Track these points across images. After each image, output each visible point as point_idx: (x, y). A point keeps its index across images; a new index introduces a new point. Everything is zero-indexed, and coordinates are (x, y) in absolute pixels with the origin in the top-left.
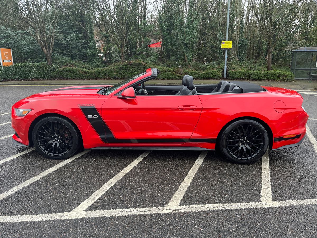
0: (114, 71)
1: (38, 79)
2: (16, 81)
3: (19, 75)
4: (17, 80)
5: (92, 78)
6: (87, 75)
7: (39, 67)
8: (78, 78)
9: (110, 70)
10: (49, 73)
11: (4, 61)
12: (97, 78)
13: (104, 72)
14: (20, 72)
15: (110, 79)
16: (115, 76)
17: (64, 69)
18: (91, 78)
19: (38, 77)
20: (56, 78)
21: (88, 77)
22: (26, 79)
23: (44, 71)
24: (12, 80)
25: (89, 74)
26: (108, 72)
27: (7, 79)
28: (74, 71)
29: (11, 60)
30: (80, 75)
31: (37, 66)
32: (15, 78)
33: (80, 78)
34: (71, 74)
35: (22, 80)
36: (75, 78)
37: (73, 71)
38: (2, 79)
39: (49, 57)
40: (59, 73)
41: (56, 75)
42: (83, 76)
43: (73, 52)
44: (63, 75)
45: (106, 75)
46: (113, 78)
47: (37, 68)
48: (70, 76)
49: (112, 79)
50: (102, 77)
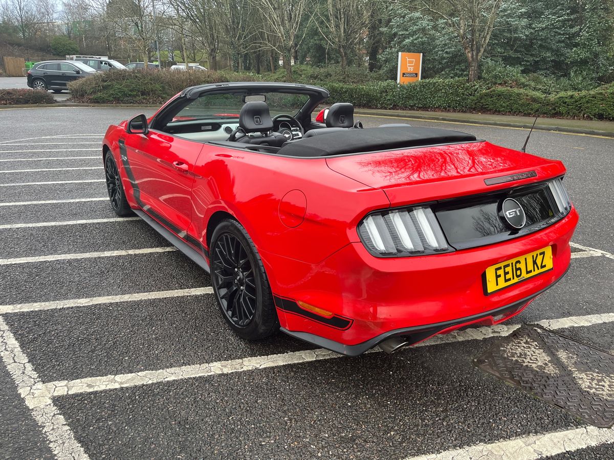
0: (603, 100)
1: (446, 109)
2: (410, 110)
3: (417, 100)
4: (412, 108)
5: (546, 114)
6: (536, 106)
7: (450, 86)
8: (515, 112)
9: (593, 97)
10: (464, 99)
11: (404, 74)
12: (557, 114)
13: (576, 102)
14: (420, 94)
15: (589, 118)
16: (601, 112)
17: (494, 91)
18: (544, 113)
19: (445, 105)
20: (473, 109)
21: (537, 110)
22: (425, 108)
23: (458, 95)
24: (405, 108)
25: (541, 103)
26: (587, 102)
27: (398, 106)
28: (511, 96)
29: (417, 74)
30: (522, 105)
31: (448, 85)
32: (410, 106)
33: (520, 112)
34: (504, 102)
35: (419, 108)
36: (509, 112)
37: (508, 97)
38: (391, 104)
39: (473, 67)
40: (481, 98)
41: (476, 104)
42: (526, 108)
43: (540, 56)
44: (487, 104)
45: (580, 107)
46: (594, 116)
47: (448, 88)
48: (501, 105)
49: (591, 119)
50: (569, 113)
